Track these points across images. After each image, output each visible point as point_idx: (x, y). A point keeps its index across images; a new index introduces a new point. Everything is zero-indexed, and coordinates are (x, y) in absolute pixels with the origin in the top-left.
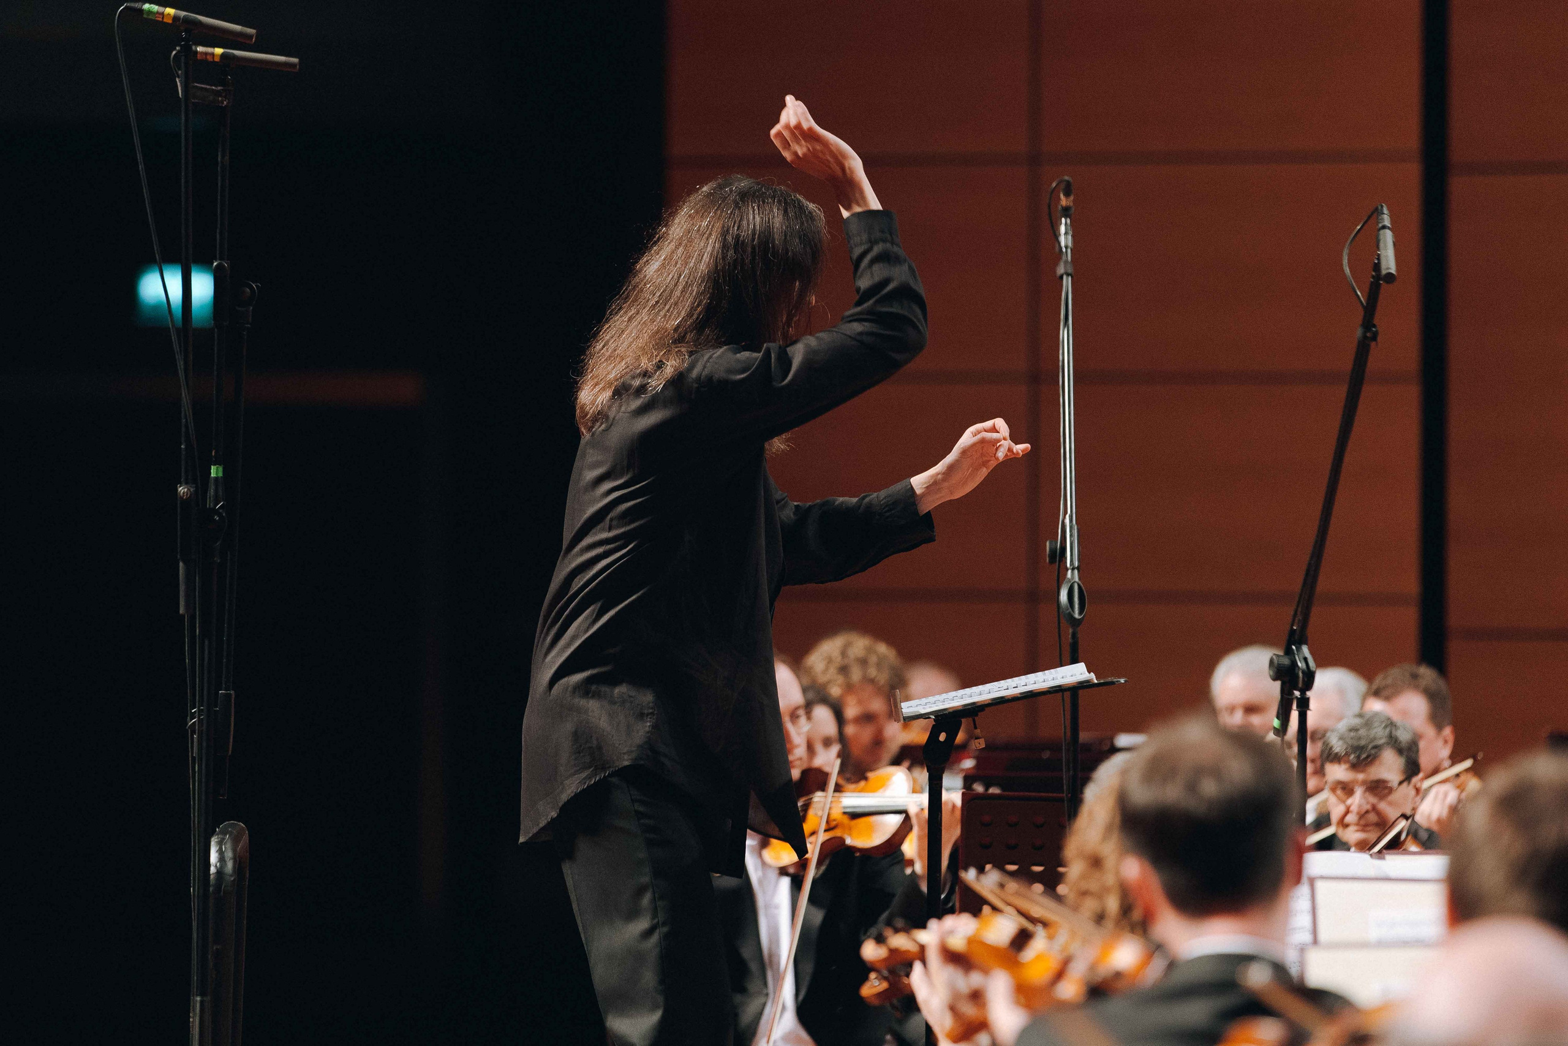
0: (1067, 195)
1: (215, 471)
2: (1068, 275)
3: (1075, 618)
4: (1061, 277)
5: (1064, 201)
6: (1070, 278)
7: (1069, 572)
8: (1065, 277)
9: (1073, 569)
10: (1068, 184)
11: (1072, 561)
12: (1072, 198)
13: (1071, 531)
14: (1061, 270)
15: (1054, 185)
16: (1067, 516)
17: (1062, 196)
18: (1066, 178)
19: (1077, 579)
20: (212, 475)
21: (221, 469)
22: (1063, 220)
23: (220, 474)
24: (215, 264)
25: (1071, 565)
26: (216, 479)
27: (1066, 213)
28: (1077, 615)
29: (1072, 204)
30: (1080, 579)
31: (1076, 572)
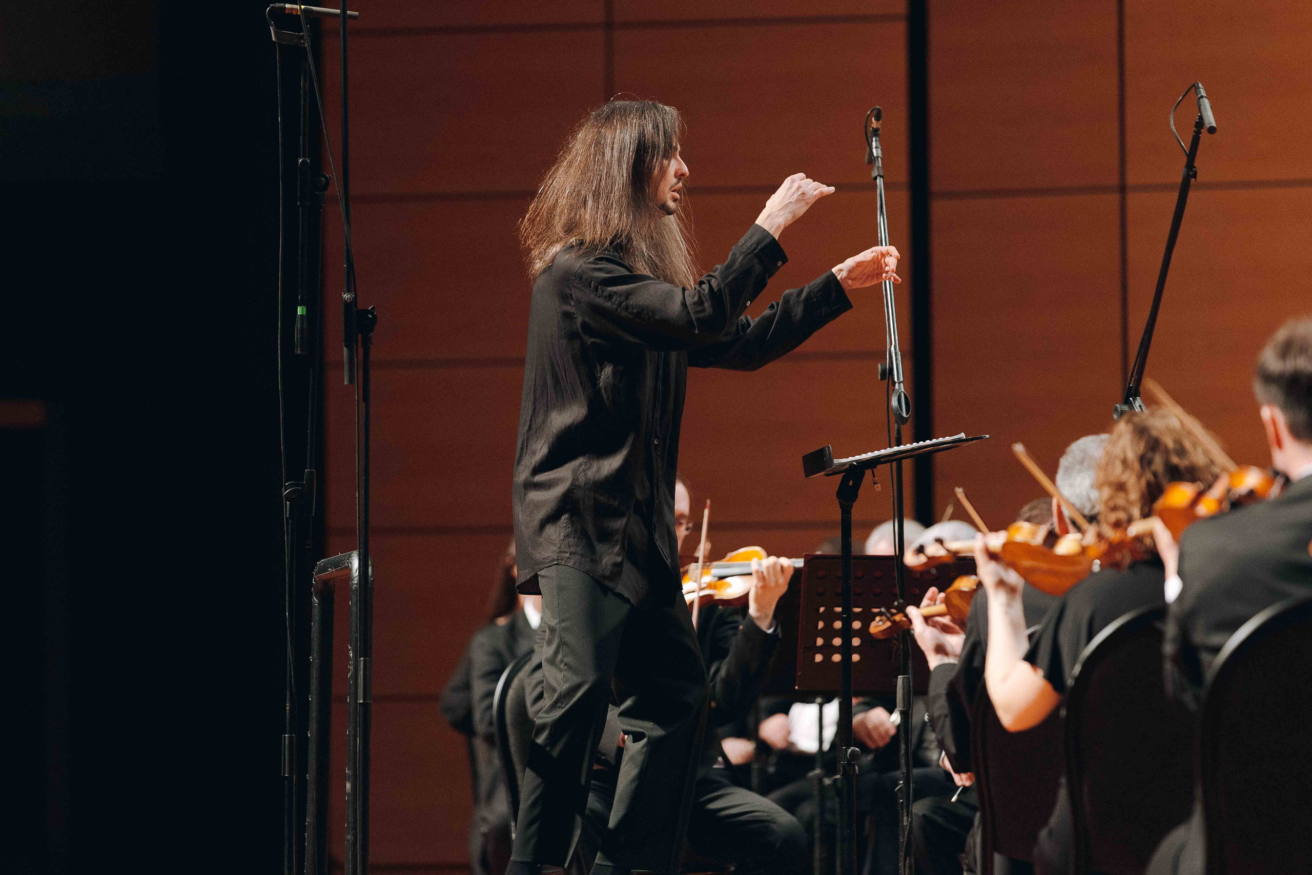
0: (877, 119)
1: (300, 310)
2: (881, 176)
3: (904, 417)
4: (875, 178)
5: (875, 124)
6: (882, 179)
7: (897, 384)
8: (878, 177)
9: (899, 383)
10: (879, 111)
11: (898, 377)
12: (881, 122)
13: (896, 356)
14: (875, 173)
15: (869, 113)
16: (893, 346)
17: (873, 119)
18: (878, 107)
19: (903, 390)
20: (298, 313)
21: (305, 309)
22: (874, 139)
23: (305, 313)
24: (300, 160)
25: (898, 380)
26: (302, 316)
27: (876, 132)
28: (904, 415)
29: (880, 127)
30: (905, 390)
31: (902, 384)
